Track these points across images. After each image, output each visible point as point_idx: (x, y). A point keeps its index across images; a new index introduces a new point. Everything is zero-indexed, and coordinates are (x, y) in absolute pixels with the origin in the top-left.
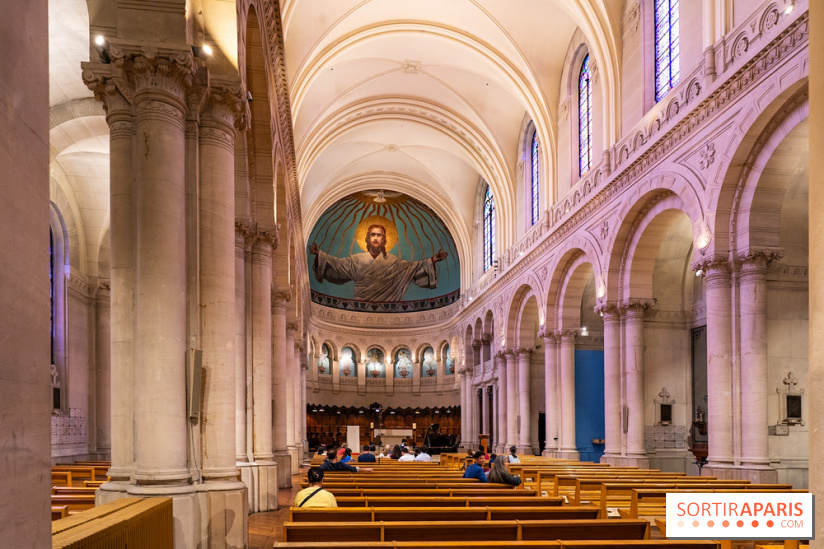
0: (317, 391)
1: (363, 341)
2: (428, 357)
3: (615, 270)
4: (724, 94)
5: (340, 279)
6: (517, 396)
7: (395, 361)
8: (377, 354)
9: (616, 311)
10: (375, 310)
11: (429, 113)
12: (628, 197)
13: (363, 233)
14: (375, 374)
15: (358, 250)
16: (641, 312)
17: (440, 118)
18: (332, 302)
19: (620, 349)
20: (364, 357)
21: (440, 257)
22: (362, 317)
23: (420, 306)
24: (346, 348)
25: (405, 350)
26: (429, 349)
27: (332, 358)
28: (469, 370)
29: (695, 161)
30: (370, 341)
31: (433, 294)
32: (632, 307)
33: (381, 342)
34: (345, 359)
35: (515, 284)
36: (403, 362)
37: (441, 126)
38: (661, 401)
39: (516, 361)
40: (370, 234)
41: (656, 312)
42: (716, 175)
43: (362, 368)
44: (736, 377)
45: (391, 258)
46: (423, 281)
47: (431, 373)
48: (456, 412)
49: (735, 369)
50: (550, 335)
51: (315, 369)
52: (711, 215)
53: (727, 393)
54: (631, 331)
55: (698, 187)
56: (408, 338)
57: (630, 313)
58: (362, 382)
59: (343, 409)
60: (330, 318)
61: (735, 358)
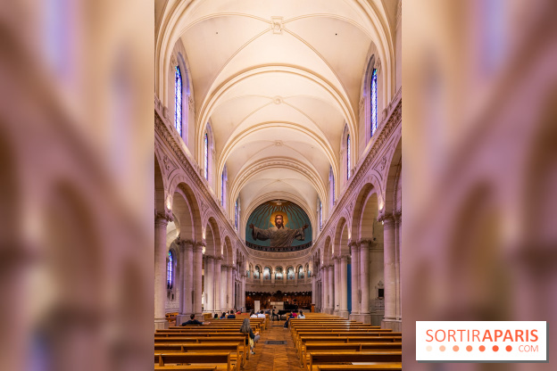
0: (253, 286)
1: (273, 264)
2: (301, 271)
3: (355, 226)
4: (387, 131)
5: (264, 238)
6: (328, 286)
7: (288, 272)
8: (280, 269)
9: (356, 245)
10: (279, 251)
11: (291, 164)
12: (358, 190)
13: (273, 219)
14: (279, 278)
15: (271, 226)
16: (367, 245)
17: (295, 165)
18: (260, 248)
19: (358, 263)
20: (274, 271)
21: (306, 227)
22: (273, 254)
23: (298, 248)
24: (266, 267)
25: (292, 268)
26: (301, 267)
27: (260, 272)
28: (315, 275)
29: (379, 168)
30: (277, 264)
31: (303, 243)
32: (362, 242)
33: (281, 264)
34: (266, 272)
35: (325, 236)
36: (291, 273)
37: (296, 169)
38: (379, 287)
39: (328, 271)
40: (276, 219)
41: (376, 245)
42: (385, 173)
43: (273, 276)
44: (397, 273)
45: (286, 229)
46: (299, 238)
47: (302, 277)
48: (310, 294)
49: (397, 270)
50: (336, 258)
51: (252, 277)
52: (384, 192)
53: (393, 283)
54: (363, 254)
55: (380, 180)
56: (292, 262)
57: (362, 245)
58: (273, 282)
59: (265, 294)
60: (259, 255)
61: (396, 265)
